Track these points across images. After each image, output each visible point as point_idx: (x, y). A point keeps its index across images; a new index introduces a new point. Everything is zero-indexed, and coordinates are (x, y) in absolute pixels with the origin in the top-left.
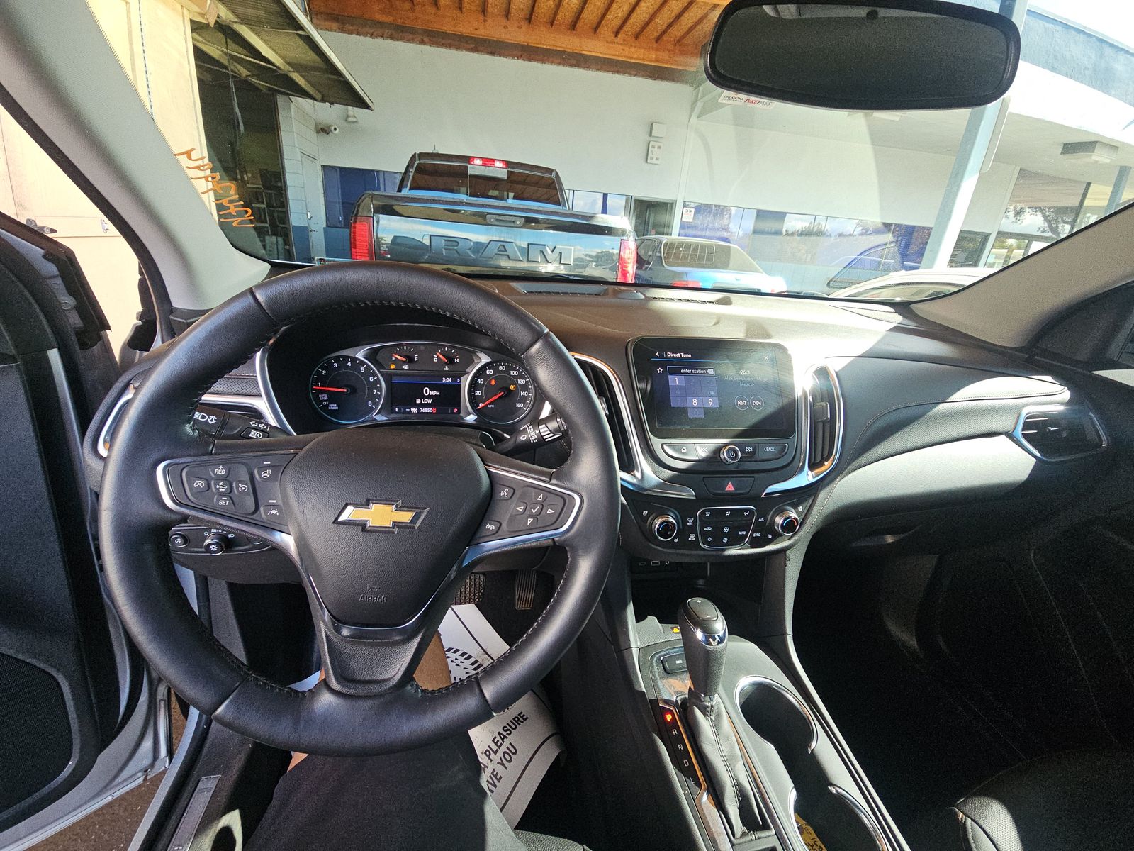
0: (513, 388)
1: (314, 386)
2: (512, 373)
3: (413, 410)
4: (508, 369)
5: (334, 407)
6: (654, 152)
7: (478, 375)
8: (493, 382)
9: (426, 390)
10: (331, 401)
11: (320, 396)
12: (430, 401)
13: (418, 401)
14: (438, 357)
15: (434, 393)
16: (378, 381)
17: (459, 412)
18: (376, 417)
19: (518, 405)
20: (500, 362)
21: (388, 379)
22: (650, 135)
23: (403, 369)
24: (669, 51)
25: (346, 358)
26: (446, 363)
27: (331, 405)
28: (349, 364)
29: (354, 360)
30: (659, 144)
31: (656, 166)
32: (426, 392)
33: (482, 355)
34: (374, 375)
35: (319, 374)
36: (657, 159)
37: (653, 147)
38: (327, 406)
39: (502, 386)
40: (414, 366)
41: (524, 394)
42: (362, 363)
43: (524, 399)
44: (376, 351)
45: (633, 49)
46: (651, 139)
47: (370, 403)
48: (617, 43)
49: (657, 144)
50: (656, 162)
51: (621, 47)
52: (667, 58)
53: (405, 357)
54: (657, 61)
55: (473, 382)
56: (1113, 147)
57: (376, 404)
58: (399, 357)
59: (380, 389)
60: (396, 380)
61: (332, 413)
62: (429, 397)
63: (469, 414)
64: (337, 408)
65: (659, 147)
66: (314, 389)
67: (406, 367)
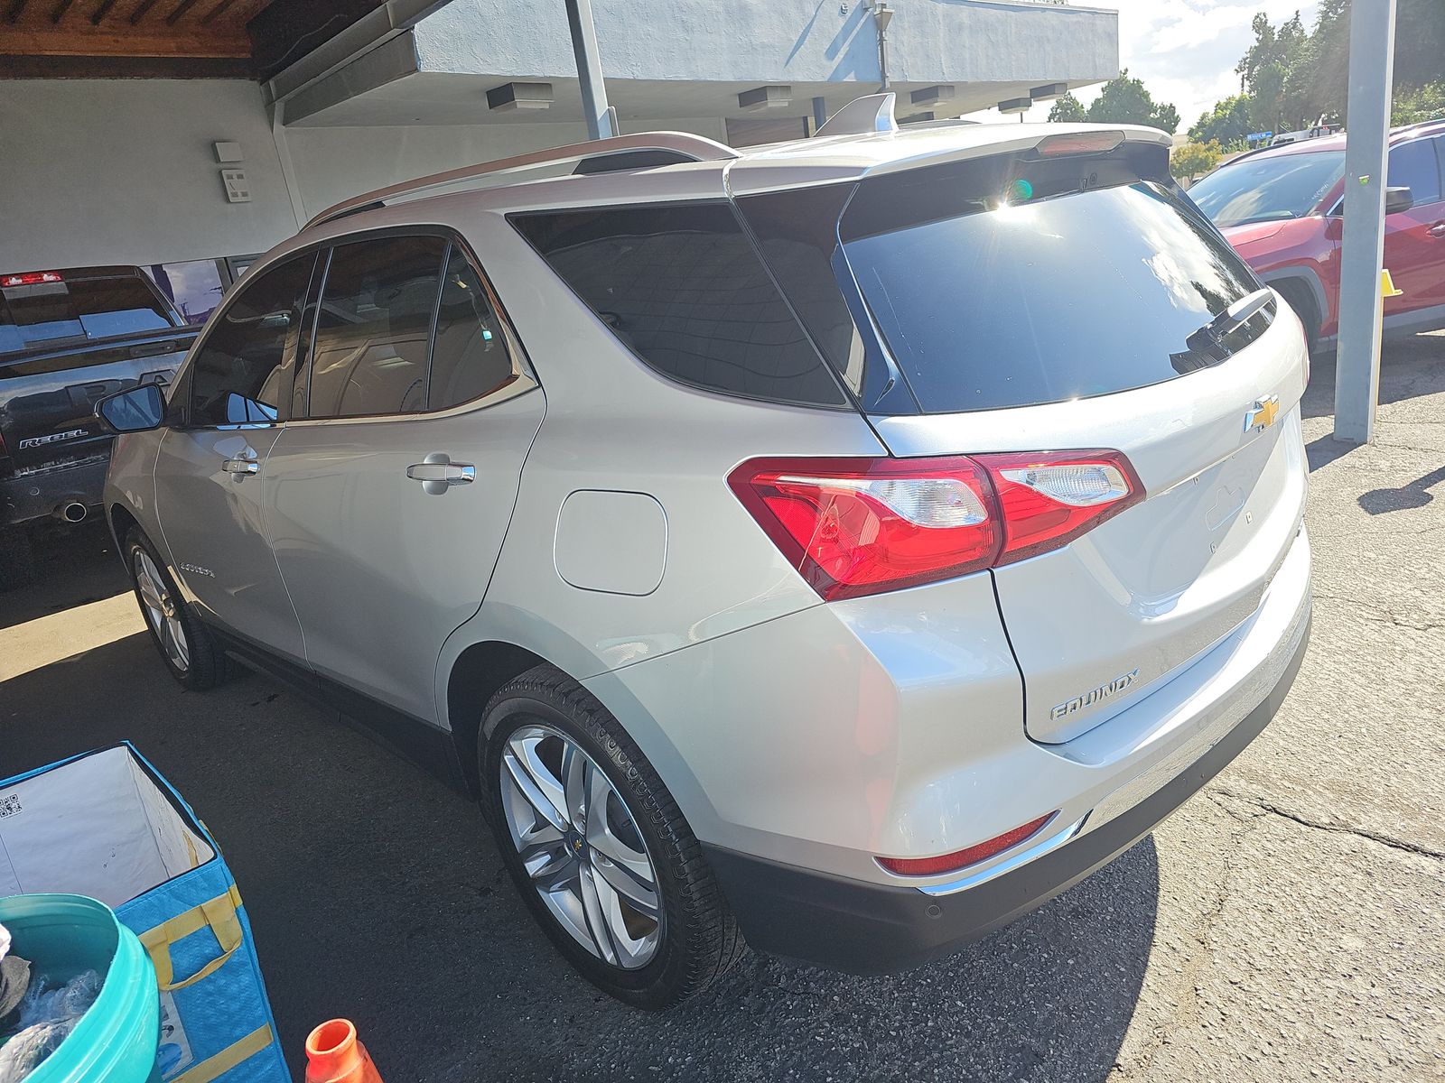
6: (233, 185)
22: (217, 160)
24: (197, 35)
30: (239, 172)
31: (249, 204)
36: (245, 194)
37: (230, 177)
45: (131, 39)
46: (221, 166)
48: (102, 33)
49: (234, 173)
50: (244, 199)
51: (110, 38)
52: (197, 44)
54: (180, 50)
56: (785, 88)
65: (240, 177)
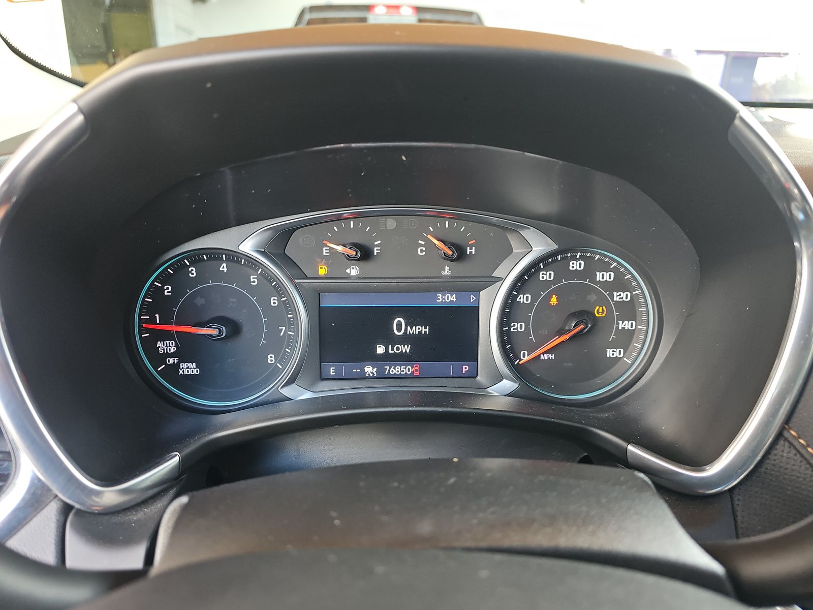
0: (599, 312)
1: (146, 321)
2: (599, 276)
3: (369, 370)
4: (592, 267)
5: (189, 369)
7: (520, 284)
8: (554, 300)
9: (399, 324)
10: (183, 355)
11: (159, 344)
12: (406, 349)
13: (380, 350)
14: (429, 244)
15: (415, 330)
16: (289, 306)
17: (473, 375)
18: (286, 392)
19: (610, 353)
20: (573, 250)
21: (313, 298)
23: (349, 277)
25: (215, 255)
26: (447, 257)
27: (184, 365)
28: (224, 268)
29: (234, 257)
32: (399, 329)
33: (531, 234)
34: (280, 291)
35: (156, 293)
38: (176, 367)
39: (572, 310)
40: (370, 268)
41: (627, 325)
42: (252, 263)
43: (624, 340)
44: (286, 234)
47: (271, 359)
53: (355, 246)
55: (510, 302)
57: (283, 358)
58: (340, 248)
59: (293, 323)
60: (329, 301)
61: (187, 383)
62: (405, 339)
63: (500, 378)
64: (196, 372)
66: (147, 330)
67: (353, 271)
